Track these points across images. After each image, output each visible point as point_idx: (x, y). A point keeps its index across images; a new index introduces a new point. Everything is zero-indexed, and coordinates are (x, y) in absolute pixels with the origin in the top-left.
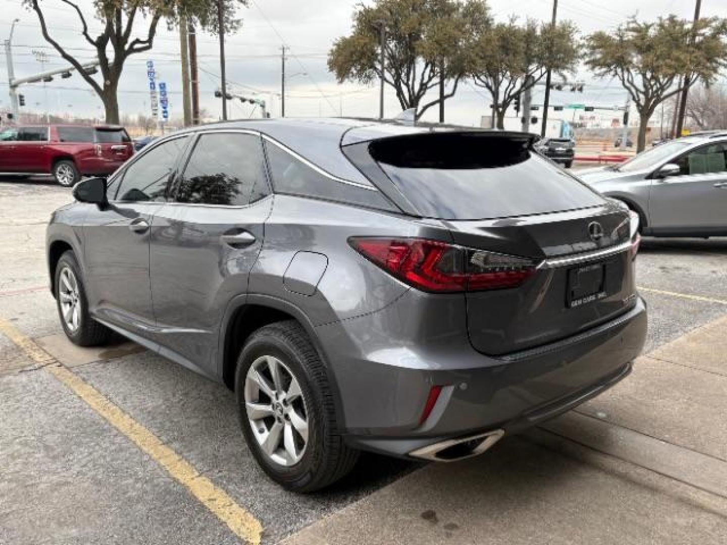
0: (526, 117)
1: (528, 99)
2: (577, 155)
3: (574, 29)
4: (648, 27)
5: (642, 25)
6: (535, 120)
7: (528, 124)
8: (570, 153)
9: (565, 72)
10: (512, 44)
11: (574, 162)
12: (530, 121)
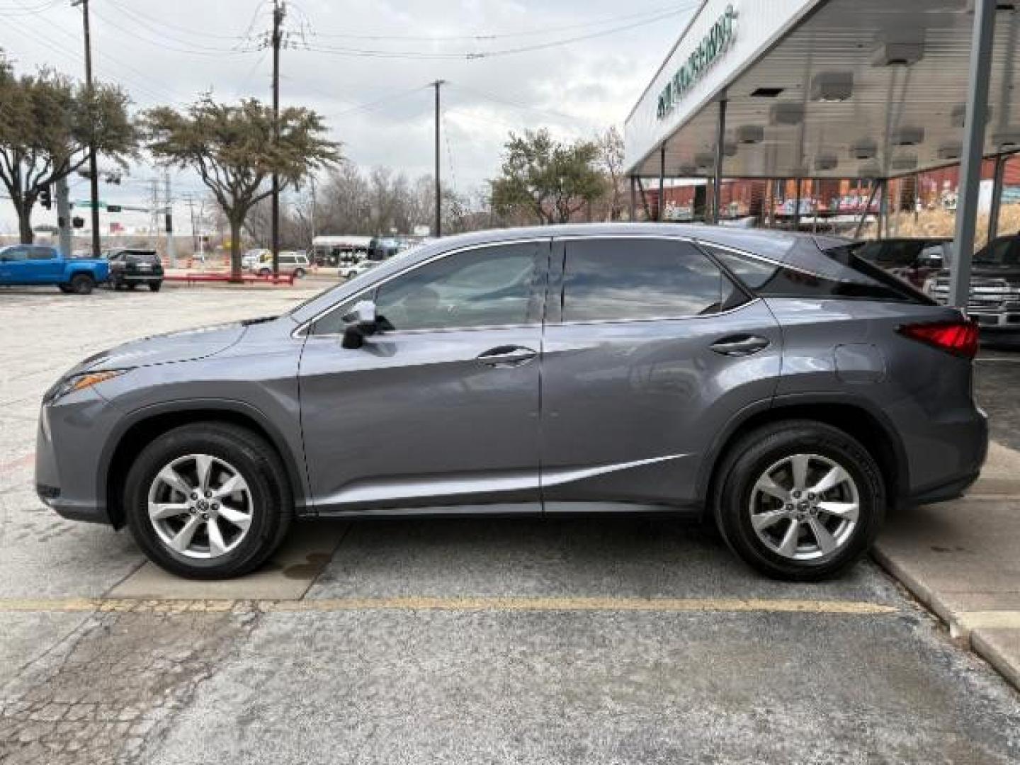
0: (65, 217)
1: (63, 191)
2: (168, 272)
3: (125, 99)
4: (227, 110)
5: (220, 107)
6: (79, 223)
7: (70, 228)
8: (157, 269)
9: (125, 158)
10: (51, 109)
11: (165, 282)
12: (71, 224)
